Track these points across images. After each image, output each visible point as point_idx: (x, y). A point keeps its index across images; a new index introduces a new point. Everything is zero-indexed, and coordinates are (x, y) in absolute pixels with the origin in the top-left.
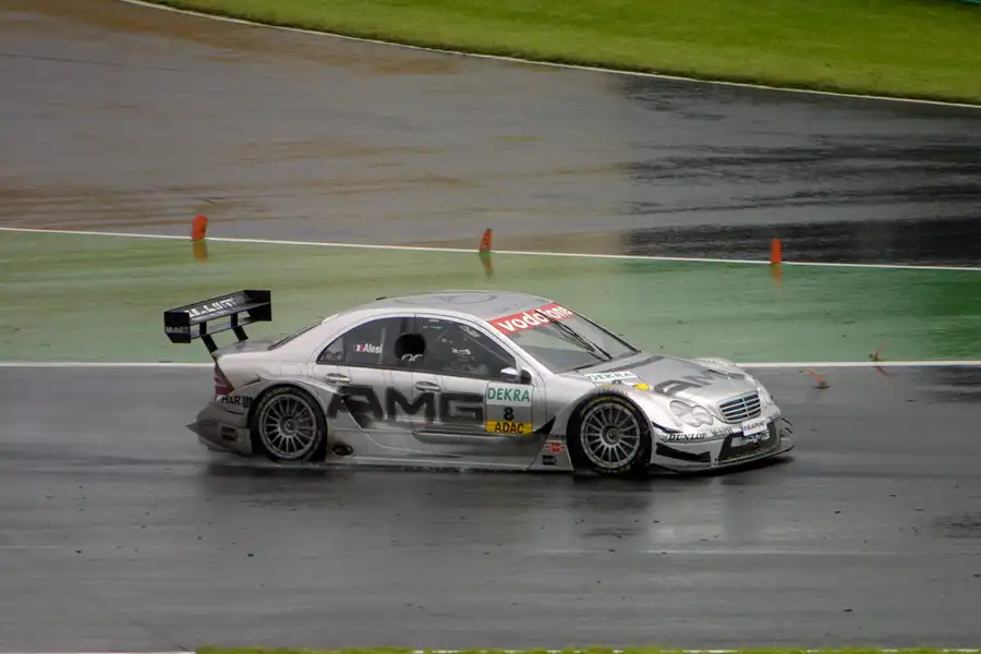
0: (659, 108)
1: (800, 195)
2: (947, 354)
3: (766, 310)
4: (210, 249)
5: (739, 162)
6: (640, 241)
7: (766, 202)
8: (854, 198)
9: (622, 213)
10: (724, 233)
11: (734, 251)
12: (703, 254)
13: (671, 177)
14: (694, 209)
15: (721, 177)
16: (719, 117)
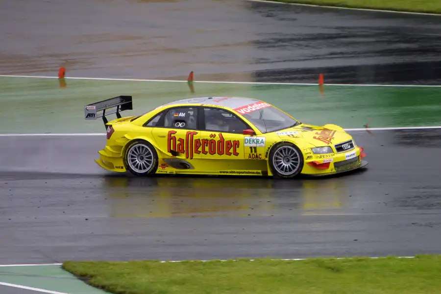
0: (268, 16)
1: (332, 54)
2: (399, 124)
3: (317, 106)
4: (67, 82)
5: (304, 40)
6: (260, 76)
7: (317, 57)
8: (356, 55)
9: (251, 64)
10: (297, 71)
11: (302, 79)
12: (288, 81)
13: (274, 47)
14: (285, 61)
15: (296, 47)
16: (294, 20)
